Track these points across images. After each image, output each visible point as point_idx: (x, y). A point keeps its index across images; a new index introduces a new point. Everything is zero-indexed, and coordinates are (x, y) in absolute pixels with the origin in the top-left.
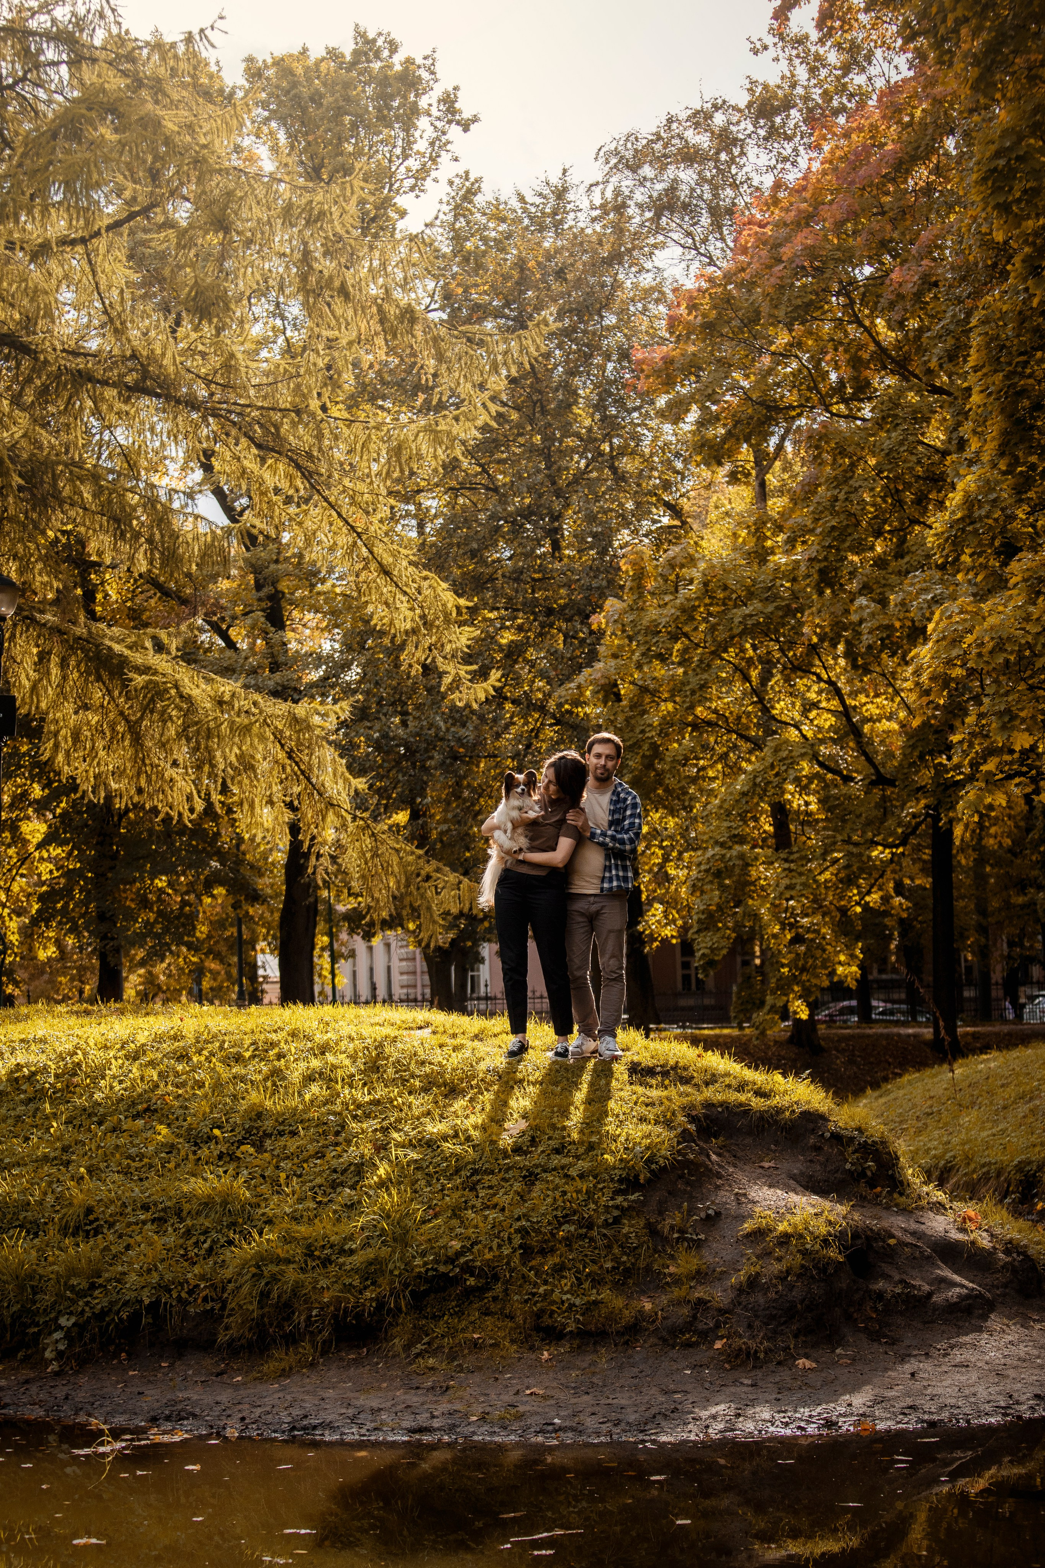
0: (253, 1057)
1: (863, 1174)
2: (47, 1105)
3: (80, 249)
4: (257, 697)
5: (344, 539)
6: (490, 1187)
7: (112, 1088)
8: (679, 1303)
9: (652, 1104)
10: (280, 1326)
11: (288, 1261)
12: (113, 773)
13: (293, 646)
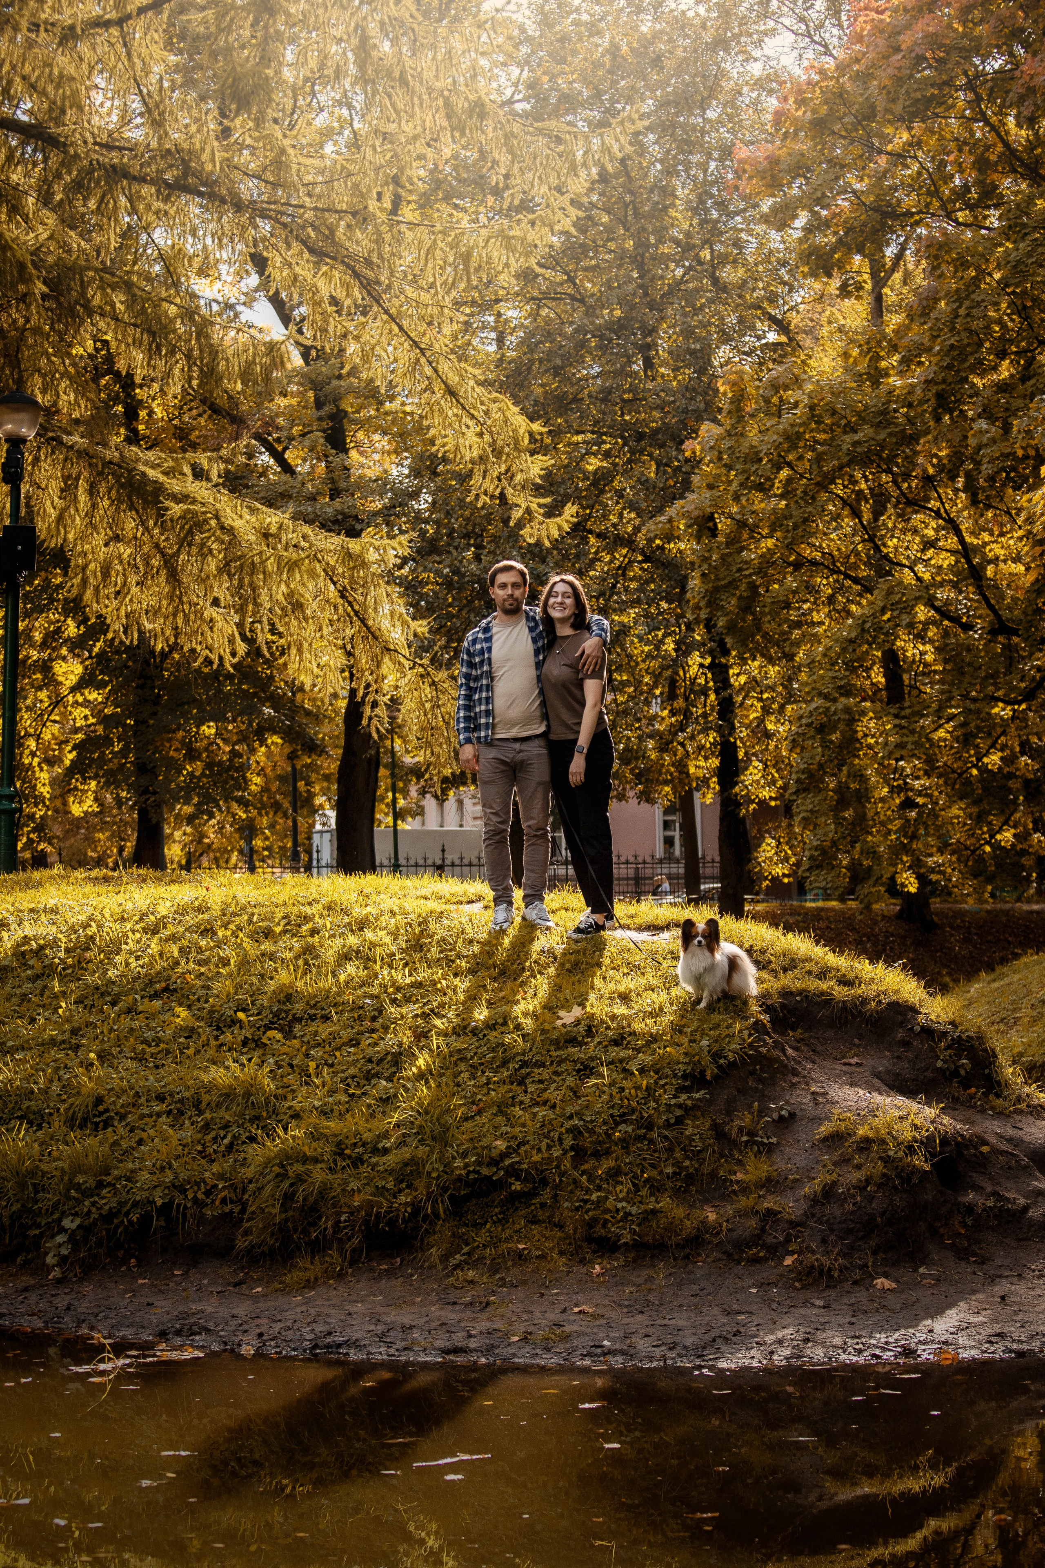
0: (285, 932)
1: (955, 1073)
2: (56, 983)
3: (115, 31)
4: (307, 529)
5: (406, 355)
6: (541, 1082)
7: (127, 964)
8: (746, 1214)
10: (306, 1232)
11: (316, 1160)
12: (147, 612)
13: (357, 469)
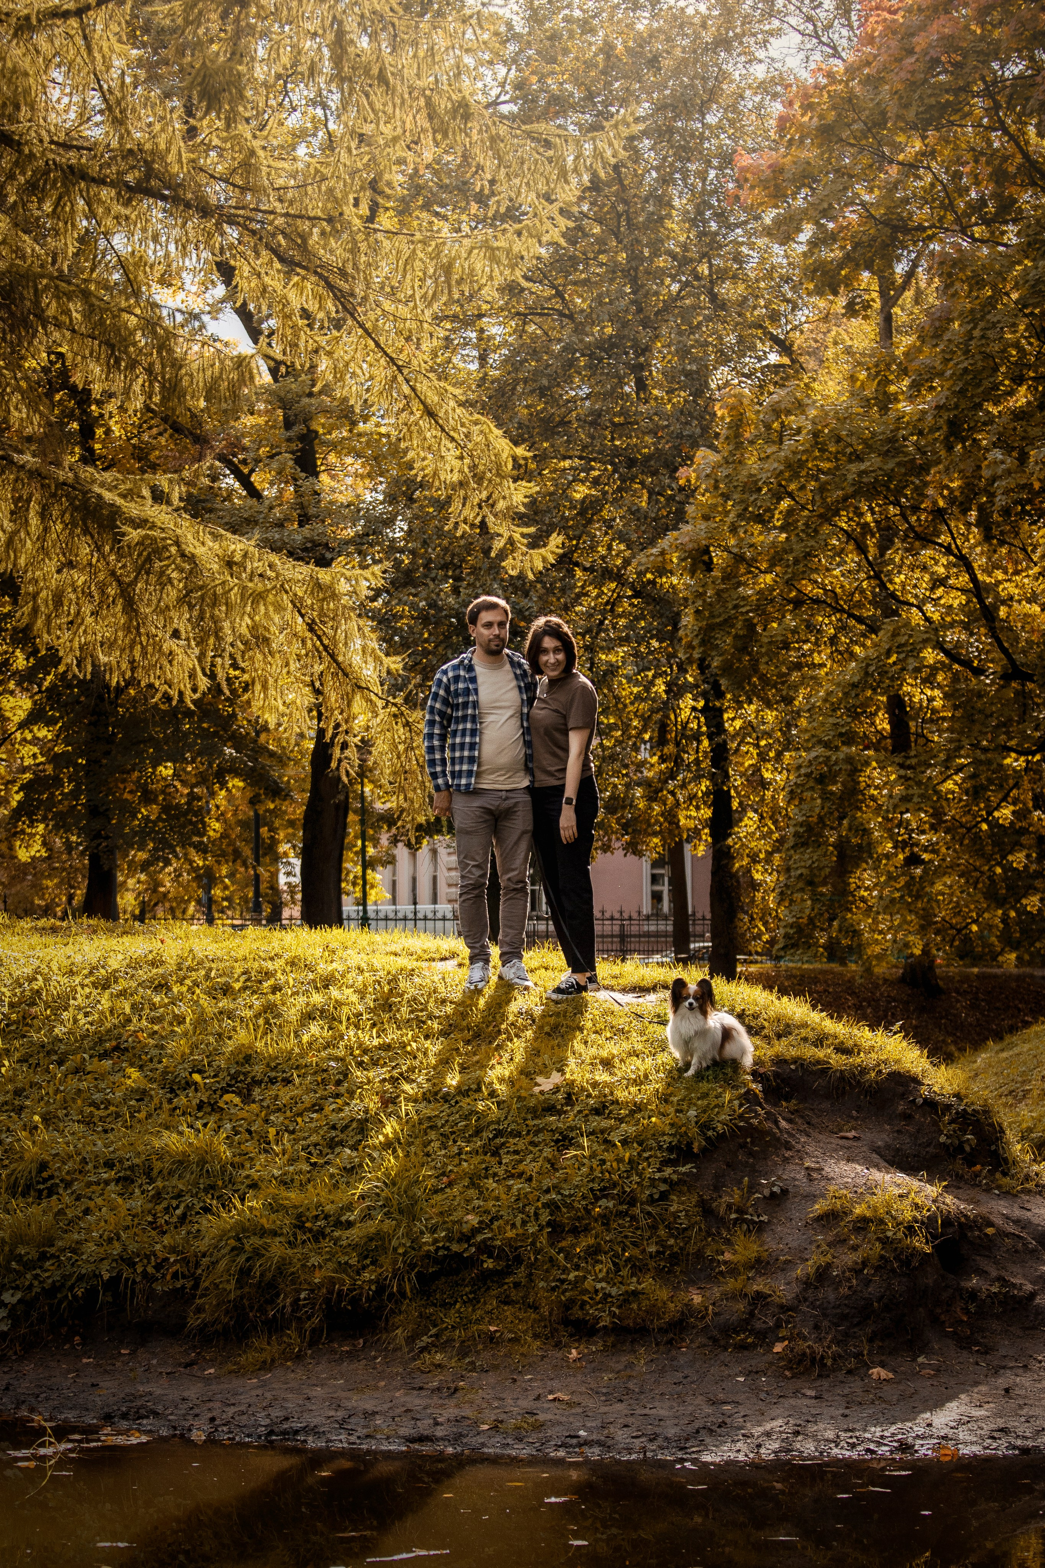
0: (245, 988)
1: (960, 1149)
4: (274, 558)
5: (382, 372)
6: (516, 1152)
7: (76, 1021)
8: (733, 1297)
10: (263, 1311)
11: (274, 1234)
12: (102, 644)
13: (327, 495)
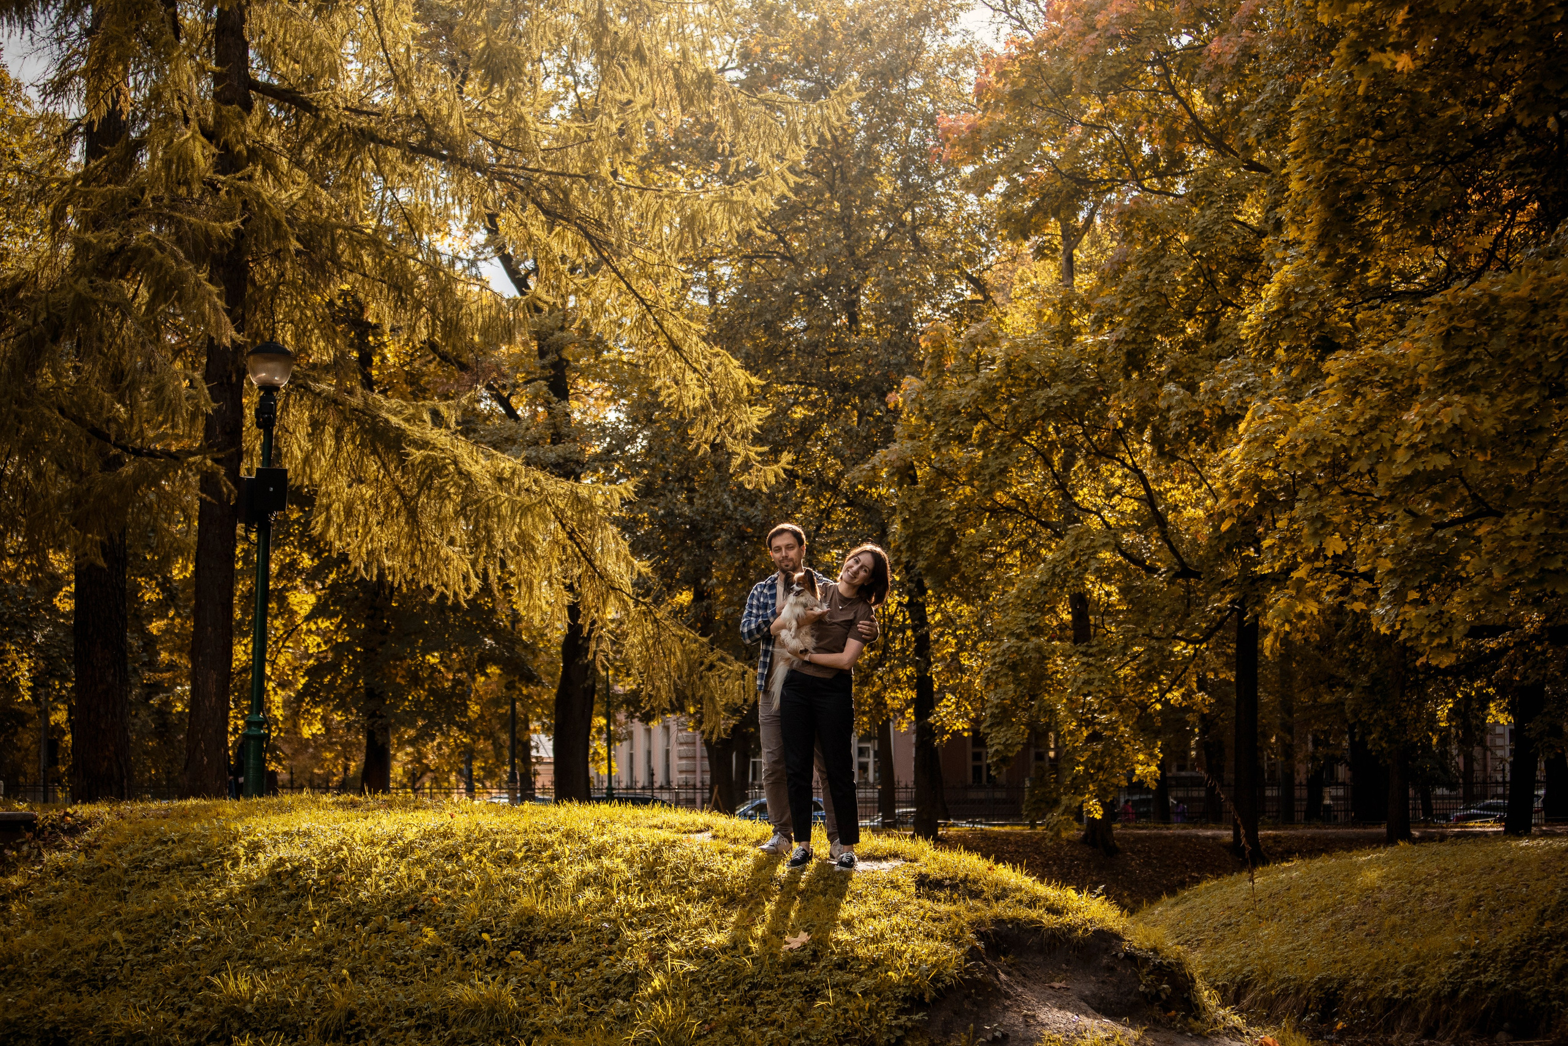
0: (526, 858)
1: (1157, 997)
2: (310, 903)
4: (539, 475)
5: (634, 308)
6: (769, 1003)
7: (377, 886)
9: (940, 920)
12: (387, 550)
13: (577, 416)
